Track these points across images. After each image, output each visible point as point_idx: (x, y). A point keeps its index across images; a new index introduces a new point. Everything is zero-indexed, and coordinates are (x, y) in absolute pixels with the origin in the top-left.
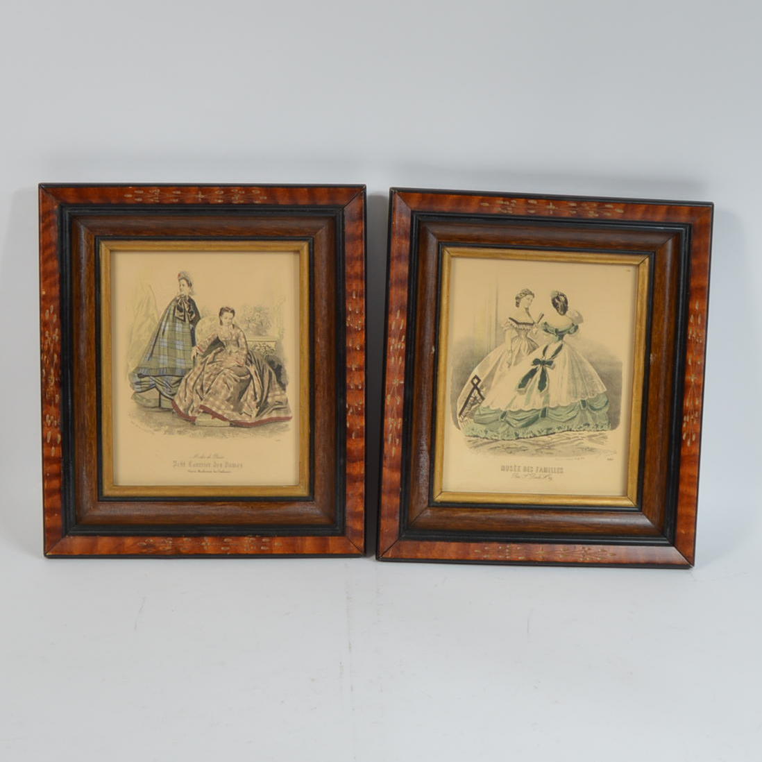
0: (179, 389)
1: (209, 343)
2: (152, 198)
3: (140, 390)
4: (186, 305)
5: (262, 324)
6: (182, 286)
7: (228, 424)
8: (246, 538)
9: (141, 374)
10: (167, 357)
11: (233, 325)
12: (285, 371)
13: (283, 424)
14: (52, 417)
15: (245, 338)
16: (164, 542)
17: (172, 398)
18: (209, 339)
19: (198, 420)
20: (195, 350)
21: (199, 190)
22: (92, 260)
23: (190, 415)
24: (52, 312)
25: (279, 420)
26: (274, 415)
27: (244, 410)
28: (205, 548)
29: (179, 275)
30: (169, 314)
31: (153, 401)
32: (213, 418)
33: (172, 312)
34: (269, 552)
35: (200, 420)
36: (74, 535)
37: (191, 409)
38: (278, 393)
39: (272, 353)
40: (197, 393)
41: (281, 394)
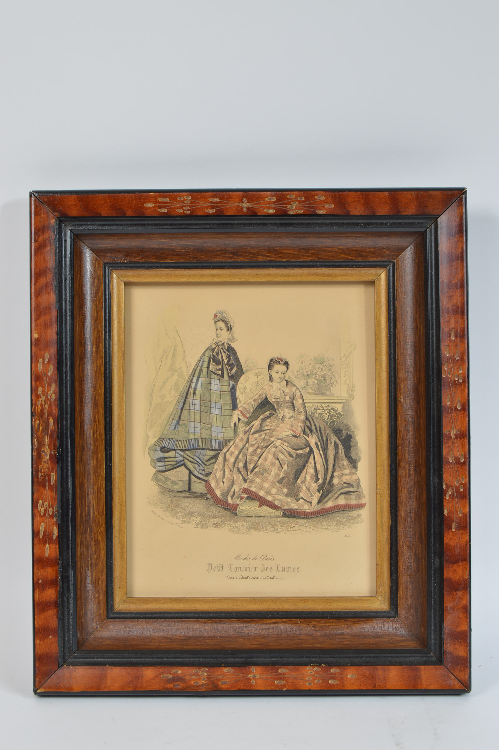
0: (216, 467)
1: (256, 405)
2: (181, 208)
3: (163, 468)
4: (224, 356)
5: (325, 380)
6: (219, 330)
7: (279, 513)
8: (308, 668)
9: (165, 447)
10: (199, 425)
11: (287, 382)
12: (356, 443)
13: (354, 513)
14: (46, 503)
15: (303, 399)
16: (195, 674)
17: (206, 478)
18: (255, 401)
19: (240, 508)
20: (236, 415)
21: (243, 197)
22: (101, 294)
23: (230, 501)
24: (46, 361)
25: (348, 508)
26: (342, 501)
27: (301, 495)
28: (253, 682)
29: (215, 316)
30: (202, 367)
31: (181, 484)
32: (260, 506)
33: (205, 365)
34: (340, 688)
35: (241, 508)
36: (74, 664)
37: (231, 494)
38: (347, 471)
39: (338, 418)
40: (239, 472)
41: (351, 474)
